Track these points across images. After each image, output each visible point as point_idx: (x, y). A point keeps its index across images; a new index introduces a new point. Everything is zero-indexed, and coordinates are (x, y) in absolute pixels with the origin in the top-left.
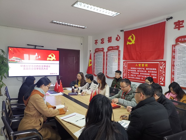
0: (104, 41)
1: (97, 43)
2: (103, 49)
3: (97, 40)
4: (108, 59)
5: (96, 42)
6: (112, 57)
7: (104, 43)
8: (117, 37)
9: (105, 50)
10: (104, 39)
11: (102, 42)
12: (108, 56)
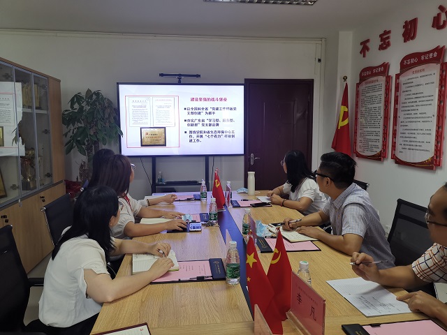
0: (388, 38)
1: (368, 49)
2: (386, 66)
3: (368, 41)
4: (401, 99)
5: (365, 48)
6: (414, 90)
7: (388, 45)
8: (439, 15)
9: (394, 70)
10: (389, 32)
11: (385, 44)
12: (403, 88)
